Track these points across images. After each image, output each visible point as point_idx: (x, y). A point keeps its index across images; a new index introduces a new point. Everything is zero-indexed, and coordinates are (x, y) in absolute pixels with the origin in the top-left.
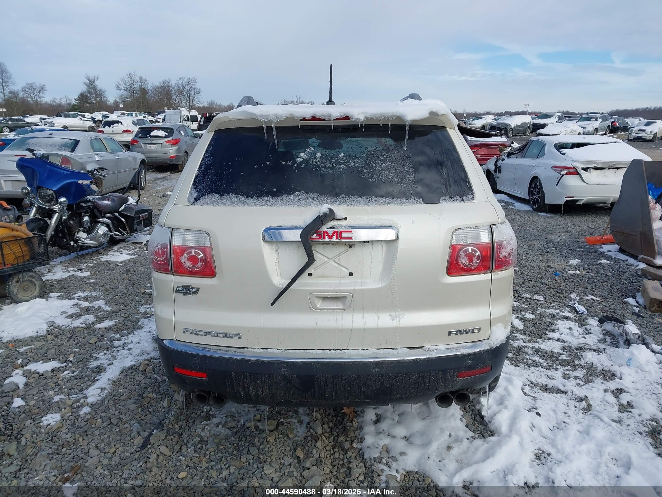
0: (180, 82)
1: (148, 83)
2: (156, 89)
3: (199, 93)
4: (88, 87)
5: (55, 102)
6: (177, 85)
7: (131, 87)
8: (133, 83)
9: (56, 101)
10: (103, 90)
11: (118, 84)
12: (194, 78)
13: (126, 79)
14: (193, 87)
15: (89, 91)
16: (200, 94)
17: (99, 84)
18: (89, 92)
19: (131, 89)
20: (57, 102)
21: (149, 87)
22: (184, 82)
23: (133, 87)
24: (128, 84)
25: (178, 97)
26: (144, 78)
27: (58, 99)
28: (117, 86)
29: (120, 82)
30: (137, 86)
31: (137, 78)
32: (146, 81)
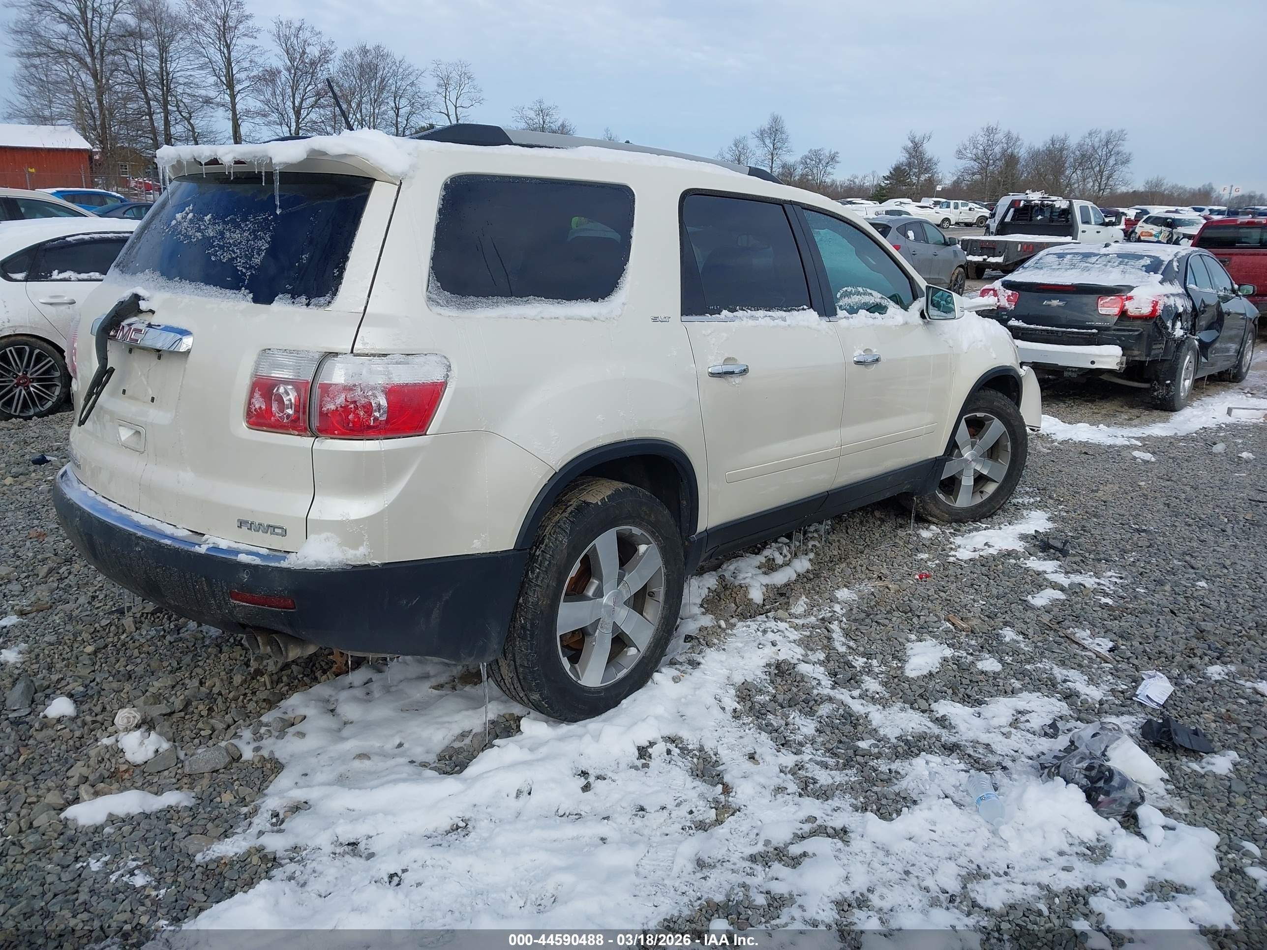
0: (1088, 140)
1: (1022, 144)
2: (1035, 156)
3: (1126, 161)
4: (910, 154)
5: (854, 183)
6: (1080, 146)
7: (985, 153)
8: (991, 144)
9: (856, 180)
10: (935, 159)
11: (961, 147)
12: (1122, 131)
13: (979, 138)
14: (1116, 149)
15: (910, 163)
16: (1129, 165)
17: (930, 150)
18: (910, 165)
19: (984, 159)
20: (857, 183)
21: (1022, 153)
22: (1097, 139)
23: (989, 153)
24: (981, 148)
25: (1079, 172)
26: (1014, 134)
27: (860, 177)
28: (960, 151)
29: (967, 143)
30: (997, 149)
31: (1000, 136)
32: (1018, 139)
